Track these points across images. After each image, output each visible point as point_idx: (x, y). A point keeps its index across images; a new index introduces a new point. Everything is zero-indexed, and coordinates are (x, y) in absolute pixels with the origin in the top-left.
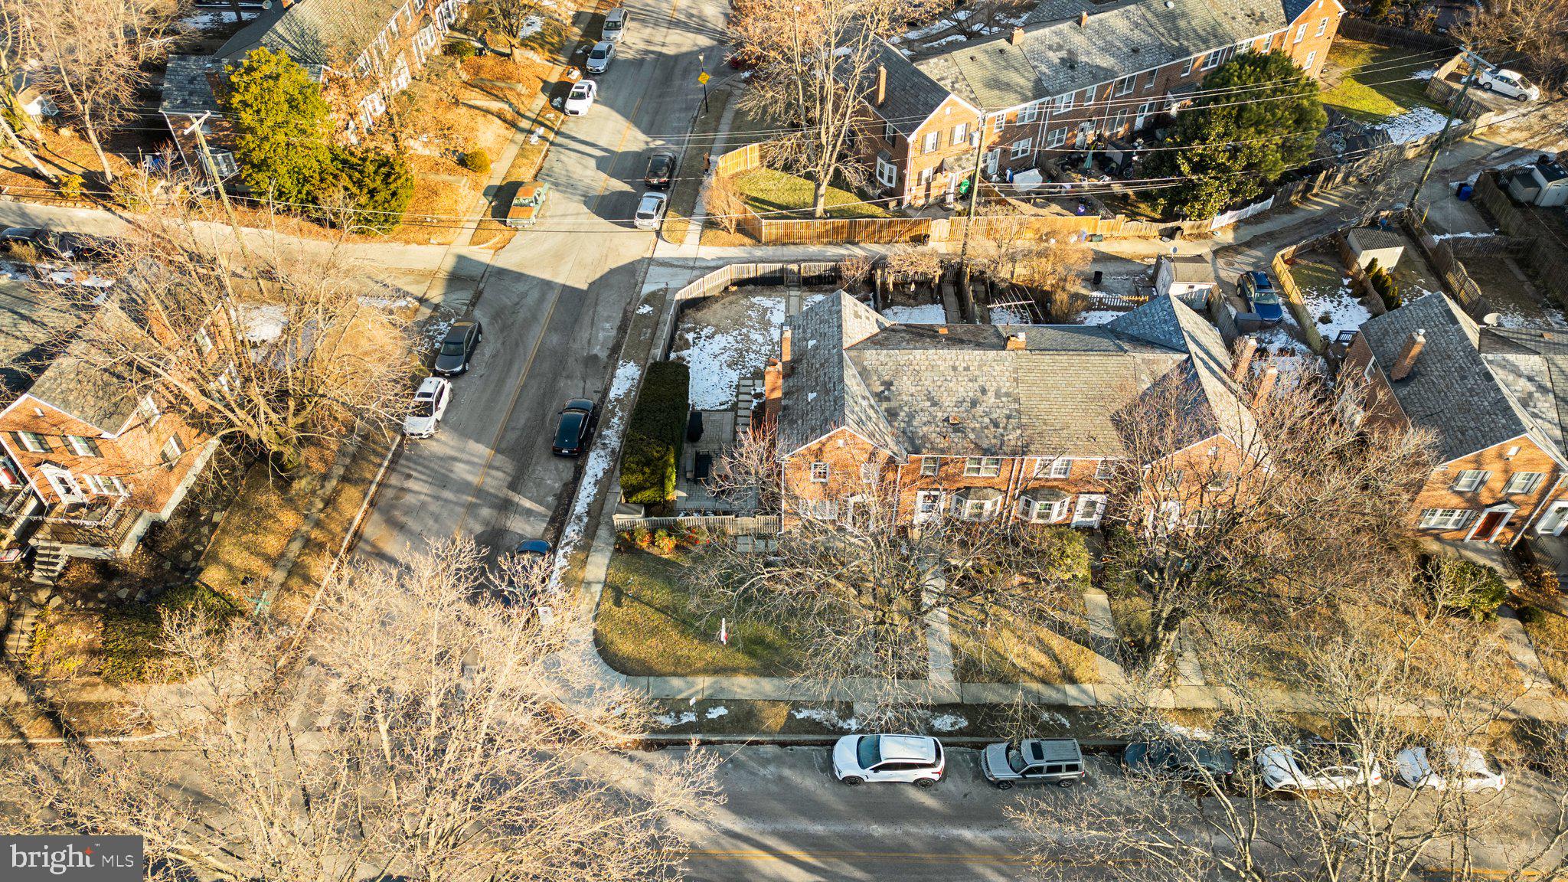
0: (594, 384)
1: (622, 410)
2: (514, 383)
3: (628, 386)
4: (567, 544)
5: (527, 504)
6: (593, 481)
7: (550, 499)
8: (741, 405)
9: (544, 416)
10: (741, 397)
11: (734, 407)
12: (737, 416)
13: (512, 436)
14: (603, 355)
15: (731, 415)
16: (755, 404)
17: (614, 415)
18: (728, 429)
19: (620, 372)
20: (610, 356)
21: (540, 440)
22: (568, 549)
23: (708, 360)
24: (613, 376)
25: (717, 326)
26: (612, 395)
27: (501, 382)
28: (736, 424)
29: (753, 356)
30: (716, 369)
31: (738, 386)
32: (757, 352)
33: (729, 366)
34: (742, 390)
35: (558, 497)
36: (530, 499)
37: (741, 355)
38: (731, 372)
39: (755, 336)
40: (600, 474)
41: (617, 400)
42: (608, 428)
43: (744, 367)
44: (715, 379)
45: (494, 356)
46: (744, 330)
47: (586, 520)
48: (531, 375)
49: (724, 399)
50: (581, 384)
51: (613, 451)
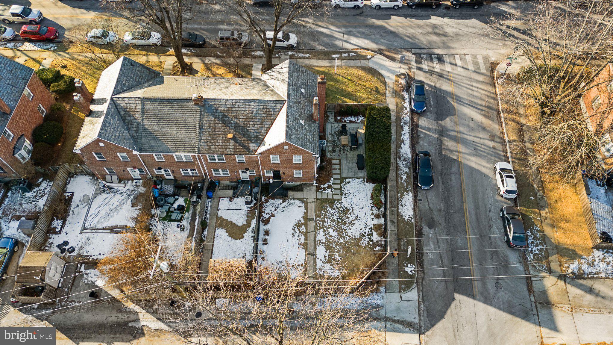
0: (424, 206)
1: (402, 183)
2: (469, 206)
3: (404, 200)
4: (406, 114)
5: (431, 134)
6: (405, 142)
7: (422, 136)
8: (338, 181)
9: (443, 183)
10: (338, 187)
11: (342, 180)
12: (340, 174)
13: (454, 169)
14: (425, 229)
15: (344, 175)
16: (331, 182)
17: (406, 181)
18: (344, 166)
19: (411, 213)
20: (421, 228)
21: (439, 167)
22: (405, 111)
23: (361, 215)
24: (414, 210)
25: (359, 246)
26: (411, 195)
27: (477, 207)
28: (340, 169)
29: (335, 217)
30: (355, 208)
31: (341, 194)
32: (332, 220)
33: (348, 210)
34: (338, 192)
35: (418, 137)
36: (431, 136)
37: (341, 218)
38: (347, 205)
39: (334, 234)
40: (402, 145)
41: (407, 191)
42: (406, 173)
43: (339, 209)
44: (355, 200)
45: (490, 227)
46: (342, 241)
47: (402, 124)
48: (462, 210)
49: (348, 185)
50: (431, 205)
51: (400, 159)
